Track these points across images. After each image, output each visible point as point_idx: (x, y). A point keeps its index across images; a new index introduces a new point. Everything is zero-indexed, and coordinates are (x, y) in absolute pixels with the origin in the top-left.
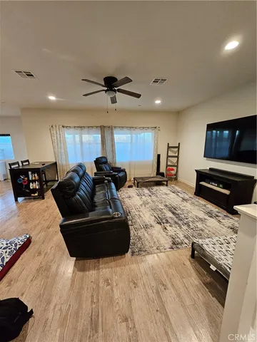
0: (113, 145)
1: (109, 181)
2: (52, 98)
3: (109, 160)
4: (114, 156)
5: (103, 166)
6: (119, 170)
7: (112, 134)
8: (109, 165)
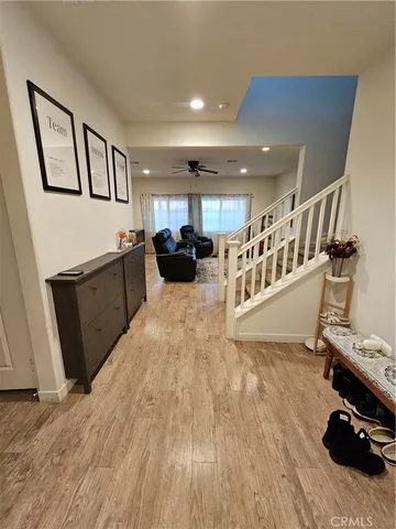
0: (200, 214)
1: (191, 246)
2: (147, 172)
3: (196, 229)
4: (201, 226)
5: (189, 235)
6: (205, 239)
7: (200, 203)
8: (195, 235)
